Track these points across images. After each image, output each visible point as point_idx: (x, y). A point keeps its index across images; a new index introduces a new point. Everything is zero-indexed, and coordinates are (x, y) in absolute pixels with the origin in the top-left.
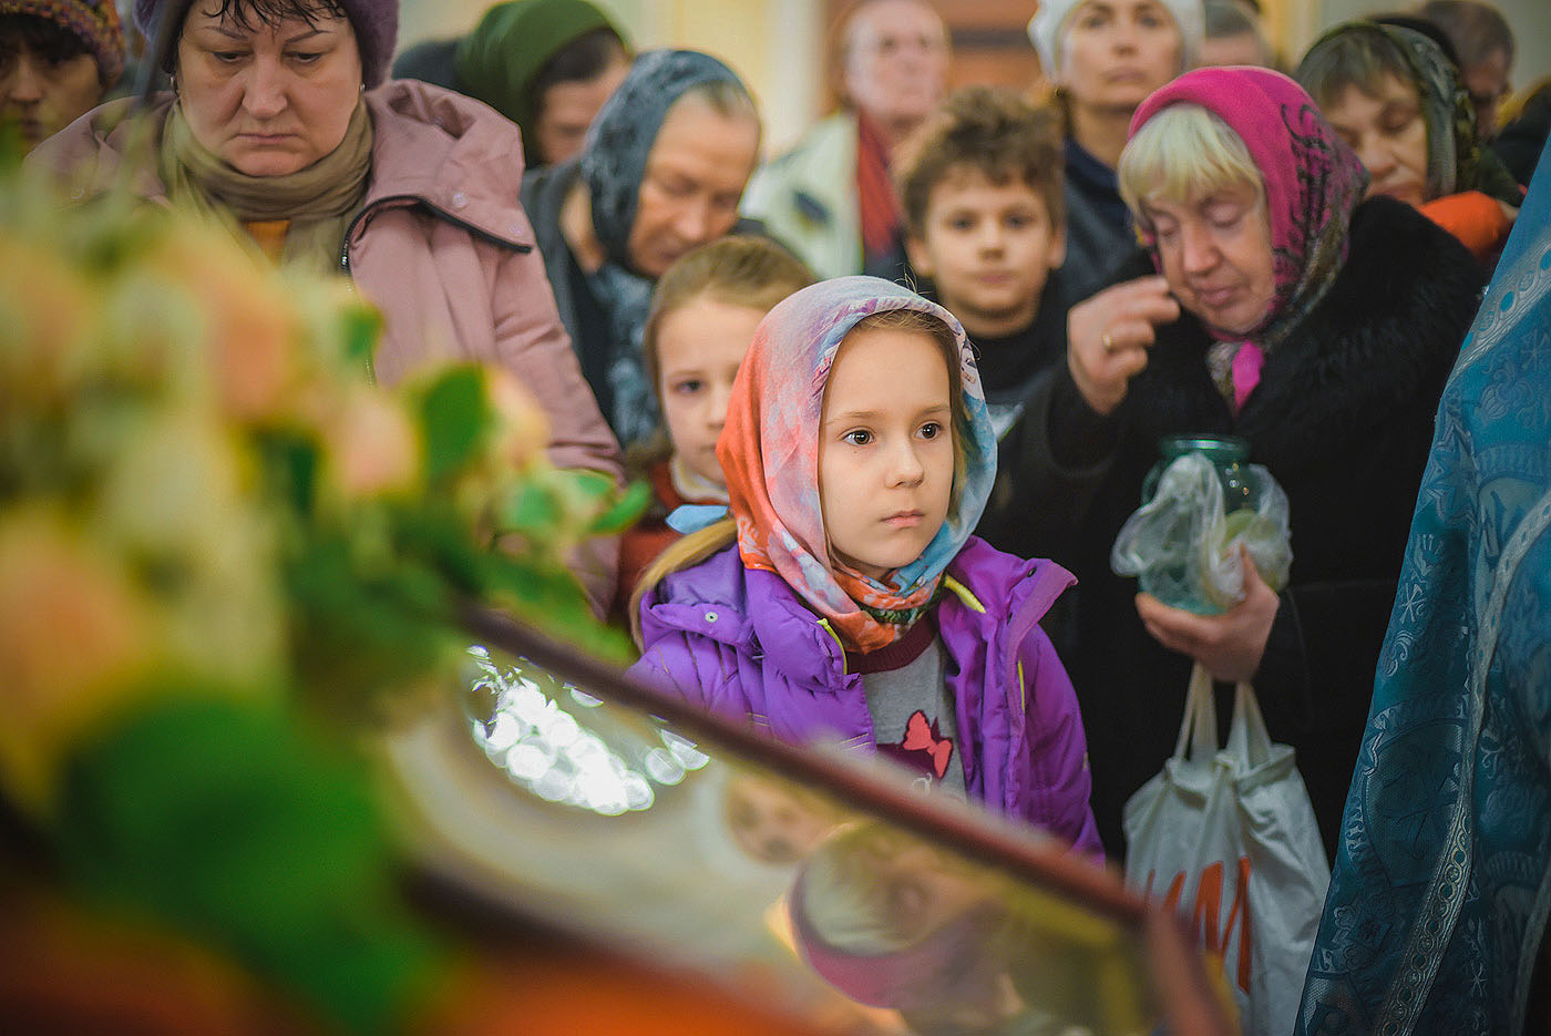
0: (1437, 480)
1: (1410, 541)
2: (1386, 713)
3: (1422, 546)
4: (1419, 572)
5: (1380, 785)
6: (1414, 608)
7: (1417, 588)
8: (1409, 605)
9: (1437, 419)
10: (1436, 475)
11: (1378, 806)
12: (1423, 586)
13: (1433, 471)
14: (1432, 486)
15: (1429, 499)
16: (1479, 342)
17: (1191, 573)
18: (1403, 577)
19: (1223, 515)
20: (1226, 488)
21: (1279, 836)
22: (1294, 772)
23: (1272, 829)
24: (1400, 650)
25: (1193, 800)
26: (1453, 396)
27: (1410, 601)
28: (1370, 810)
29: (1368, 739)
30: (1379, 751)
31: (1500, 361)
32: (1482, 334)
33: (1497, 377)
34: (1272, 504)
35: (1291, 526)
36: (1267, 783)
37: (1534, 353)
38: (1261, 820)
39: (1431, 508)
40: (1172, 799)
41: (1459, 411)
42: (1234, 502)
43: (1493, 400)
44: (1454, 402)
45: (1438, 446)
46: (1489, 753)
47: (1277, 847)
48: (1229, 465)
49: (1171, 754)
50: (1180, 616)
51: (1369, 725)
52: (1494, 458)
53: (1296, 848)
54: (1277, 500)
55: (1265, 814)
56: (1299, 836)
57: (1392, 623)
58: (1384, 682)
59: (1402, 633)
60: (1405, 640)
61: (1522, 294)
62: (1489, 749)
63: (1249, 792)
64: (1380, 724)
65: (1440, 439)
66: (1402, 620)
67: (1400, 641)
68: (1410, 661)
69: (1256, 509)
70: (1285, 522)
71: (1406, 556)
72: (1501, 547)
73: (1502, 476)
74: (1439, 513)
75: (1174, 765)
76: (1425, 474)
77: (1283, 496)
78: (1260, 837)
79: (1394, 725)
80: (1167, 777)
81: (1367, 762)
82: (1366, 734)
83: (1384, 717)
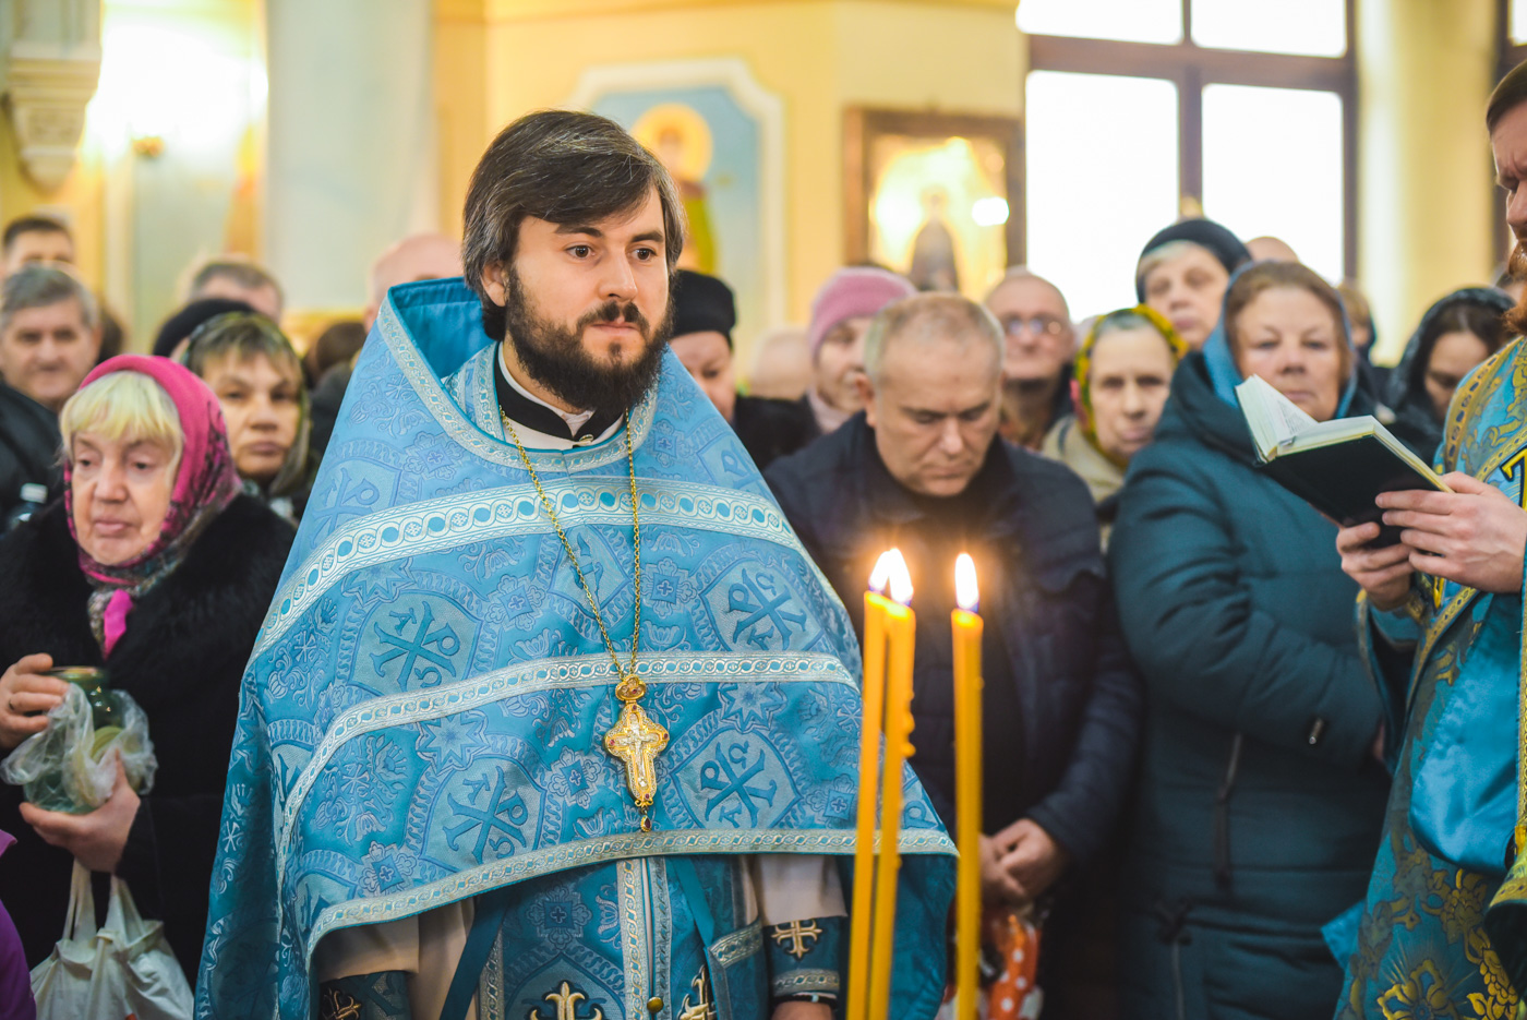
0: (245, 742)
1: (228, 790)
2: (221, 922)
3: (236, 793)
4: (236, 814)
5: (221, 977)
6: (235, 840)
7: (235, 825)
8: (231, 838)
9: (241, 695)
10: (242, 739)
11: (222, 993)
12: (239, 823)
13: (240, 736)
14: (240, 747)
15: (239, 757)
16: (267, 637)
17: (66, 778)
18: (224, 817)
19: (92, 729)
20: (94, 708)
21: (162, 992)
22: (163, 942)
23: (157, 987)
24: (227, 872)
25: (81, 972)
26: (250, 679)
27: (231, 835)
28: (216, 996)
29: (210, 942)
30: (217, 951)
31: (280, 653)
32: (269, 631)
33: (278, 665)
34: (133, 719)
35: (152, 737)
36: (147, 951)
37: (305, 648)
38: (146, 980)
39: (241, 764)
40: (63, 971)
41: (256, 690)
42: (101, 720)
43: (276, 683)
44: (251, 683)
45: (241, 716)
46: (286, 946)
47: (160, 1001)
48: (94, 689)
49: (59, 937)
50: (57, 817)
51: (208, 932)
52: (279, 728)
53: (177, 1000)
54: (139, 717)
55: (149, 975)
56: (178, 990)
57: (219, 852)
58: (217, 898)
59: (227, 860)
60: (230, 865)
61: (296, 602)
62: (287, 944)
63: (135, 960)
64: (216, 931)
65: (243, 711)
66: (226, 849)
67: (227, 866)
68: (235, 880)
69: (121, 725)
70: (146, 735)
71: (226, 801)
72: (286, 798)
73: (285, 743)
74: (248, 767)
75: (63, 945)
76: (235, 740)
77: (142, 713)
78: (146, 994)
79: (227, 930)
80: (58, 955)
81: (209, 960)
82: (207, 938)
83: (219, 925)
